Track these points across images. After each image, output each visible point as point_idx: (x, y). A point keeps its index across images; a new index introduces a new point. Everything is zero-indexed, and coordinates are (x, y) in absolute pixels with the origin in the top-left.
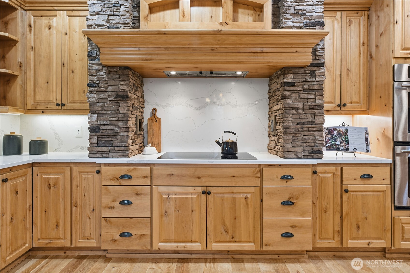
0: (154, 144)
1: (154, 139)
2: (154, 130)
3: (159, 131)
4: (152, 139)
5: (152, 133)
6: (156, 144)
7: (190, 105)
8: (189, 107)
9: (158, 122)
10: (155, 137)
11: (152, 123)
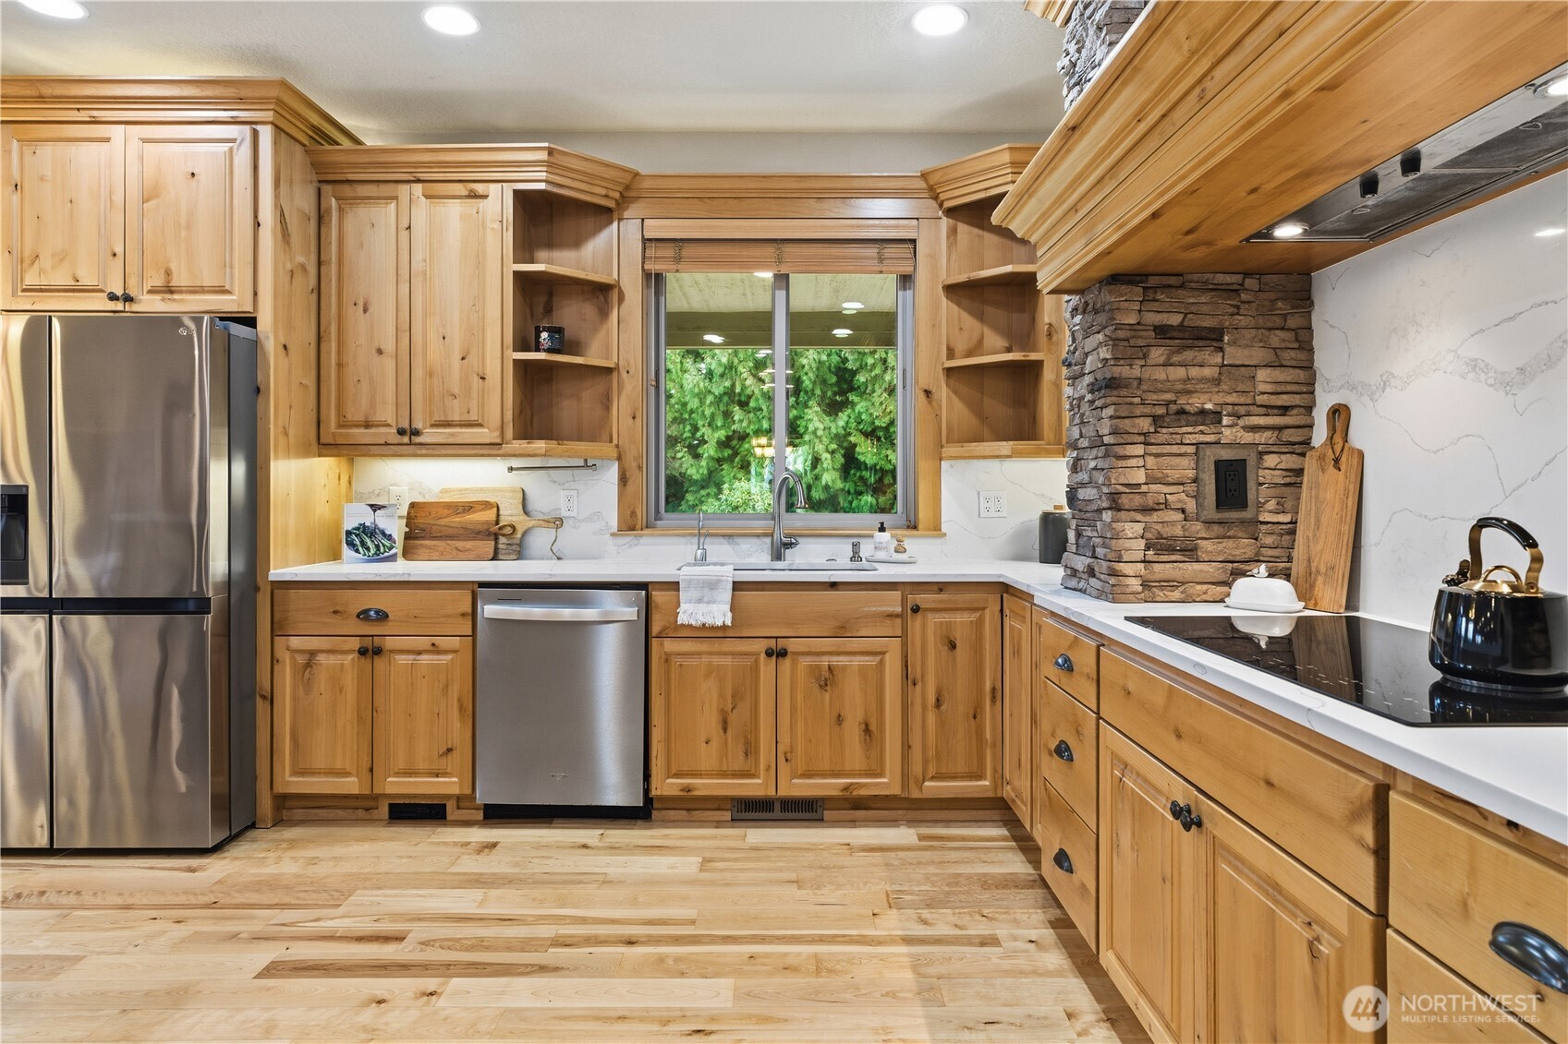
0: (1313, 569)
1: (1319, 547)
2: (1323, 506)
3: (1342, 510)
4: (1311, 544)
5: (1313, 519)
6: (1323, 569)
7: (1474, 364)
8: (1471, 376)
9: (1343, 467)
10: (1323, 535)
11: (1321, 474)
